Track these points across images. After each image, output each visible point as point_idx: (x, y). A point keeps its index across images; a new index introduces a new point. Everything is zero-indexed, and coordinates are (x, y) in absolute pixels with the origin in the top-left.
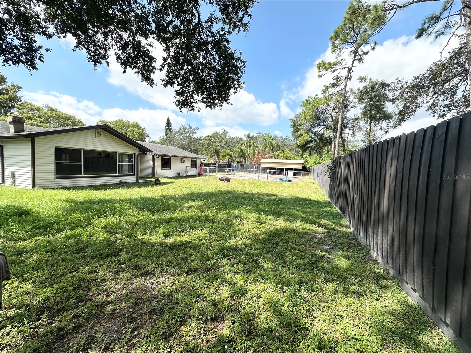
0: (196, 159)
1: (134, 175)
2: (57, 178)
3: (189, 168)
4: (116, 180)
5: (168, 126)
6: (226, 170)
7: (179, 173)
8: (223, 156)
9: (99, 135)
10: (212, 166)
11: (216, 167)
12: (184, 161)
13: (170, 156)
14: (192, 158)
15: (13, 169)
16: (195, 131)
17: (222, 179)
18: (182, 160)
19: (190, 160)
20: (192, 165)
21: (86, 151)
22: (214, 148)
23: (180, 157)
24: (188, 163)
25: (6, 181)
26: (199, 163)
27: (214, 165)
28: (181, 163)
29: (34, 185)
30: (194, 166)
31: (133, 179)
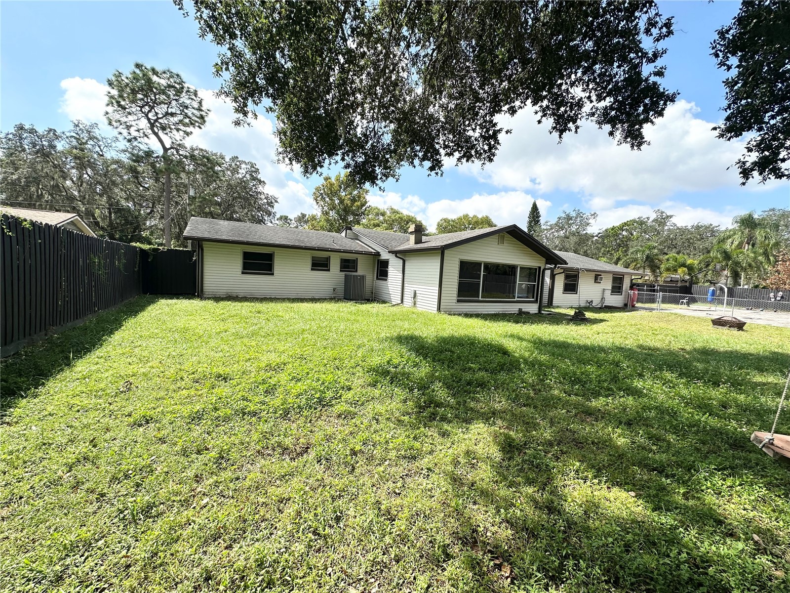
0: (623, 275)
1: (536, 302)
2: (459, 301)
3: (608, 293)
4: (513, 308)
5: (533, 217)
6: (684, 298)
7: (592, 302)
8: (668, 270)
9: (502, 240)
10: (647, 290)
11: (654, 291)
12: (601, 279)
13: (577, 270)
14: (614, 273)
15: (415, 287)
16: (590, 221)
17: (719, 322)
18: (597, 277)
19: (611, 276)
20: (613, 287)
21: (488, 266)
22: (644, 251)
23: (594, 271)
24: (607, 284)
25: (404, 300)
26: (626, 284)
27: (651, 288)
28: (595, 282)
29: (439, 309)
30: (617, 289)
31: (533, 308)
